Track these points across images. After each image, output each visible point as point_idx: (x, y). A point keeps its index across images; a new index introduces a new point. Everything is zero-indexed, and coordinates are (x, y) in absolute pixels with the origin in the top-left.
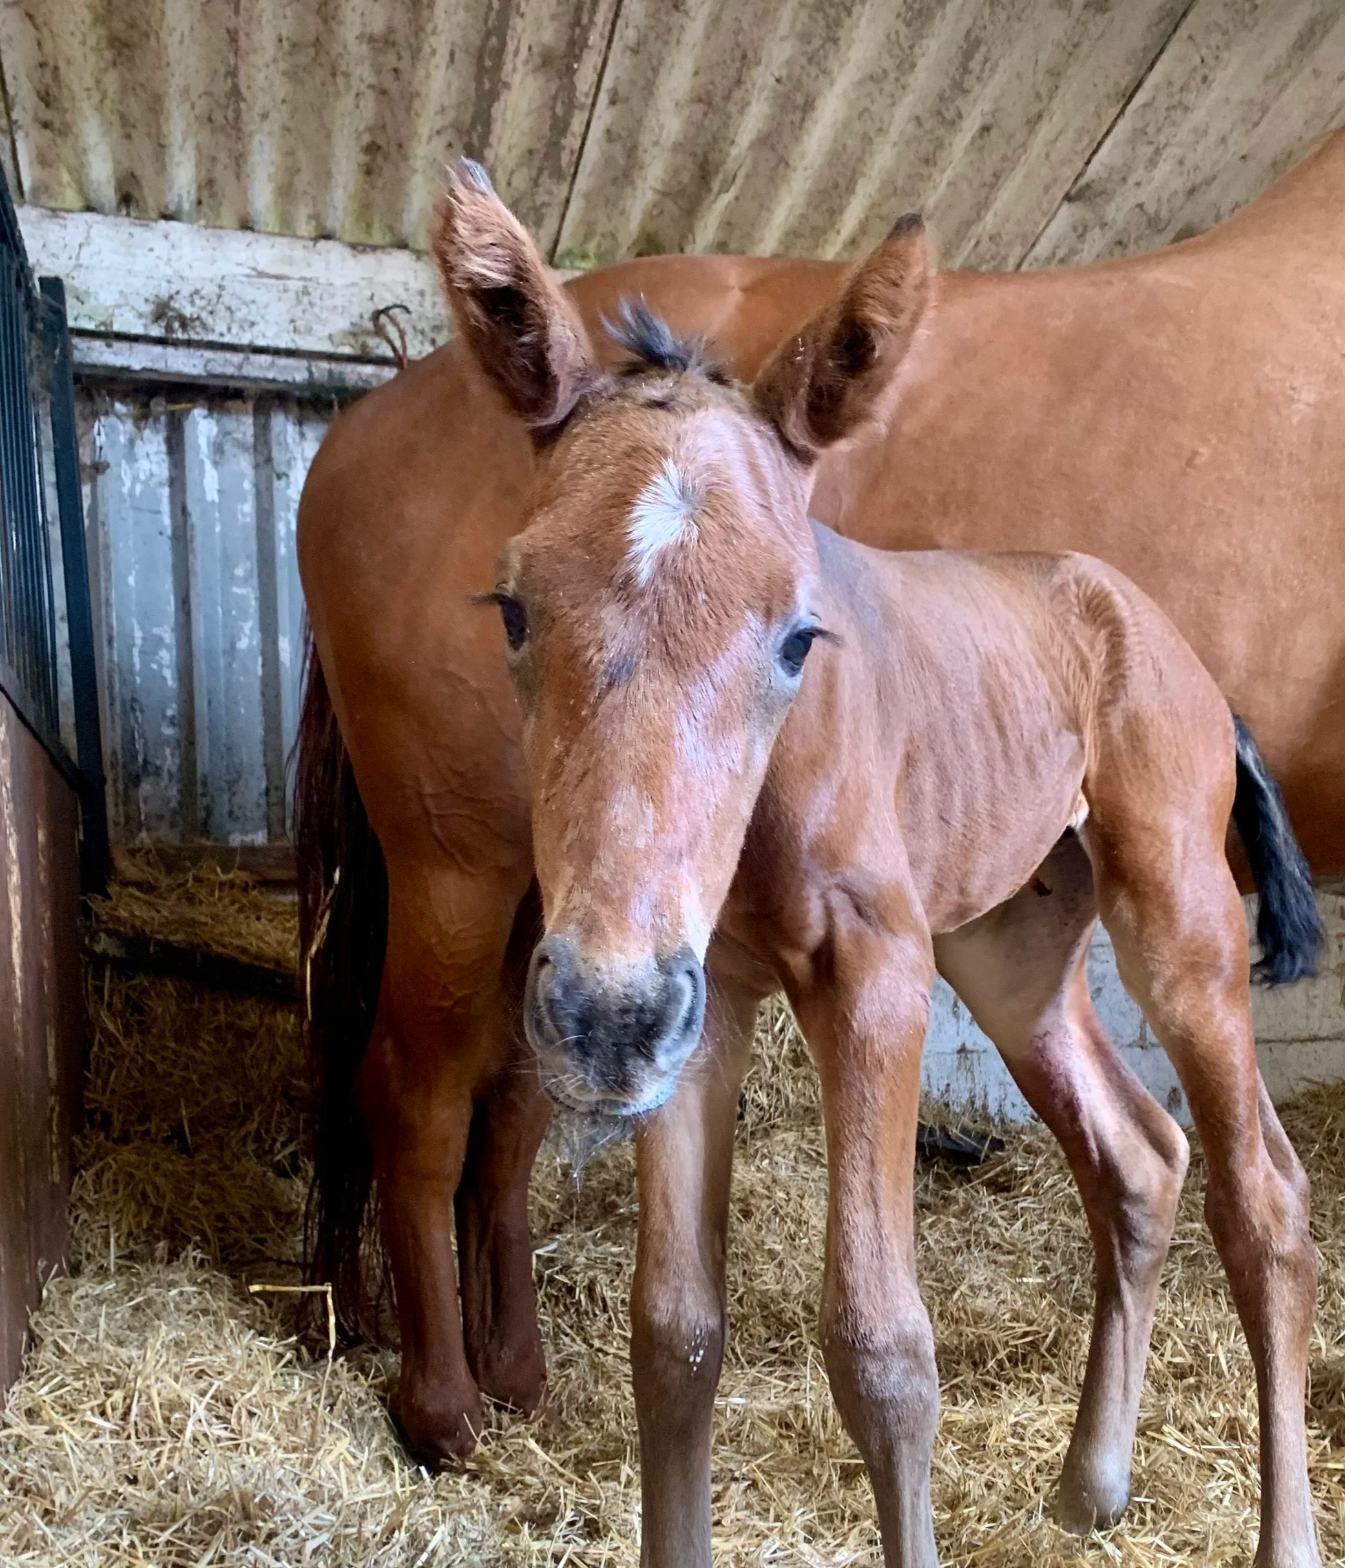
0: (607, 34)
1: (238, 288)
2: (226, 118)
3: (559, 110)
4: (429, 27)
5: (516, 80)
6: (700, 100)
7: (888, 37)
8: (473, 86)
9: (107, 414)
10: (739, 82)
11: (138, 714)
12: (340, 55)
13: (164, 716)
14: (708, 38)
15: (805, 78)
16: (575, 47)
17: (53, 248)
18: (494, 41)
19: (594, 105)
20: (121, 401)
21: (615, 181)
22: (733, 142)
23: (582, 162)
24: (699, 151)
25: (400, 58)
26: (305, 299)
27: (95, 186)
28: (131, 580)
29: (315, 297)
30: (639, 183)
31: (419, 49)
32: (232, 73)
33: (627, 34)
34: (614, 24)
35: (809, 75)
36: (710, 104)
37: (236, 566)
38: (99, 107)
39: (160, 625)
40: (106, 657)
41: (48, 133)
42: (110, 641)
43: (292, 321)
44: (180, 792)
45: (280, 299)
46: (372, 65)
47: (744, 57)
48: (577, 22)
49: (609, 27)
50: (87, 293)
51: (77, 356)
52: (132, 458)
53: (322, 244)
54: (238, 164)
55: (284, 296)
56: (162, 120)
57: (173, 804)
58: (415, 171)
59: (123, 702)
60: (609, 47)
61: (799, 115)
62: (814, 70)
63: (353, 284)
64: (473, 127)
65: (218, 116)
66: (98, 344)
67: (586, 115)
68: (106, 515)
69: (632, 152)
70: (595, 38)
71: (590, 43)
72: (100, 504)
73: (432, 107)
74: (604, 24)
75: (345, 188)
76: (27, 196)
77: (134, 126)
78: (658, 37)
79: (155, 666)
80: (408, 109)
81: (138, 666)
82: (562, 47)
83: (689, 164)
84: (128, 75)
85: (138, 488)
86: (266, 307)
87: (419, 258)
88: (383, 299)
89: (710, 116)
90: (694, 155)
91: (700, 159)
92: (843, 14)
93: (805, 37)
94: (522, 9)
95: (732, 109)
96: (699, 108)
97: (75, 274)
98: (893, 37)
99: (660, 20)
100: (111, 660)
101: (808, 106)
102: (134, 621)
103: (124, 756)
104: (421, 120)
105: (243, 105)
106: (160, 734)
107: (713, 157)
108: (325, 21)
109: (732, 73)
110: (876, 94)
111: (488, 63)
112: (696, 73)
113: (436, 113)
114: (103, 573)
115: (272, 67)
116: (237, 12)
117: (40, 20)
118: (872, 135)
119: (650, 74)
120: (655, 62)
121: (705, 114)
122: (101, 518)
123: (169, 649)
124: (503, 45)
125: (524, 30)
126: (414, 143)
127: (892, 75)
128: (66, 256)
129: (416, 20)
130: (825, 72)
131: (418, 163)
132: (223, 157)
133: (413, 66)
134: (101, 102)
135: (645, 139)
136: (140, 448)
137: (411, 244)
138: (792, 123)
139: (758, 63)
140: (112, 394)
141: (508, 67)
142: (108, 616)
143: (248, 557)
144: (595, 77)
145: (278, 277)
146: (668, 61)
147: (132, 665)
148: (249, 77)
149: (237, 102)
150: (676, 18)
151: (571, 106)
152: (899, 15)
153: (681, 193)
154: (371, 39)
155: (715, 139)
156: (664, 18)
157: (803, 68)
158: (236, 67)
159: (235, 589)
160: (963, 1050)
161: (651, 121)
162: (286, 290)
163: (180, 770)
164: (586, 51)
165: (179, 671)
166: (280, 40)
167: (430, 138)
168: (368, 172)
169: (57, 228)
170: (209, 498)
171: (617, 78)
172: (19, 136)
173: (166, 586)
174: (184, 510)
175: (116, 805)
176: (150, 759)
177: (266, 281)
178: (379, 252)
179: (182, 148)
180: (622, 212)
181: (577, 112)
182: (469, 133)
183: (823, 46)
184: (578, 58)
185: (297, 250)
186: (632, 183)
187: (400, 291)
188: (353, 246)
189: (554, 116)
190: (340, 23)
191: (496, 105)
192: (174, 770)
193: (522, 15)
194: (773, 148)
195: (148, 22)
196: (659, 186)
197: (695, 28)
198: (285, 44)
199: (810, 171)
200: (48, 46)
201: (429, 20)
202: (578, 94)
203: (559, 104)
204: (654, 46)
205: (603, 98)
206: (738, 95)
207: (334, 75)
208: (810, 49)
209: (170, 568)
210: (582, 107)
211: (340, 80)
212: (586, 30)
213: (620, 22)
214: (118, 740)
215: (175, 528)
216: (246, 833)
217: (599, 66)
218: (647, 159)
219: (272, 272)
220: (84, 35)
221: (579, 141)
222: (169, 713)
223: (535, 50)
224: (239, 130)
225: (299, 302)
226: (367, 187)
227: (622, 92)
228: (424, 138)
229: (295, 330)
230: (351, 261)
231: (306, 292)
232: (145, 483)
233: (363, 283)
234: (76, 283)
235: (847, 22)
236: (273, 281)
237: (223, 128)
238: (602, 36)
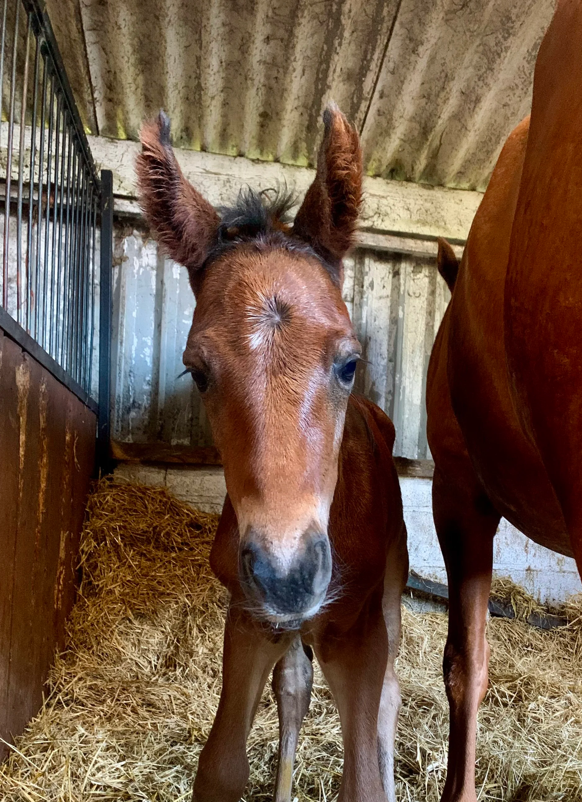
0: (379, 64)
1: (196, 178)
2: (194, 98)
3: (355, 101)
4: (292, 58)
5: (334, 84)
6: (424, 97)
7: (519, 69)
8: (313, 86)
9: (129, 235)
10: (443, 88)
11: (132, 378)
12: (249, 70)
13: (145, 380)
14: (429, 67)
15: (476, 88)
16: (363, 70)
17: (110, 156)
18: (324, 66)
19: (372, 98)
20: (137, 230)
21: (381, 134)
22: (439, 117)
23: (365, 125)
24: (423, 122)
25: (278, 72)
26: (228, 184)
27: (132, 129)
28: (134, 314)
29: (233, 183)
30: (393, 136)
31: (287, 68)
32: (198, 77)
33: (389, 65)
34: (383, 60)
35: (478, 86)
36: (428, 99)
37: (185, 310)
38: (135, 93)
39: (147, 337)
40: (119, 350)
41: (111, 103)
42: (121, 343)
43: (221, 194)
44: (149, 417)
45: (216, 184)
46: (265, 76)
47: (446, 76)
48: (365, 58)
49: (380, 61)
50: (124, 178)
51: (116, 208)
52: (139, 256)
53: (238, 159)
54: (200, 121)
55: (218, 182)
56: (164, 99)
57: (146, 422)
58: (284, 126)
59: (125, 372)
60: (380, 71)
61: (473, 105)
62: (481, 83)
63: (252, 178)
64: (313, 106)
65: (191, 98)
66: (127, 202)
67: (368, 103)
68: (125, 283)
69: (390, 121)
70: (373, 66)
71: (371, 68)
72: (122, 277)
73: (292, 97)
74: (378, 60)
75: (250, 133)
76: (100, 133)
77: (151, 101)
78: (404, 66)
79: (142, 356)
80: (282, 96)
81: (134, 355)
82: (357, 70)
83: (418, 127)
84: (149, 77)
85: (142, 270)
86: (209, 187)
87: (284, 167)
88: (265, 186)
89: (429, 104)
90: (420, 123)
91: (423, 125)
92: (496, 57)
93: (478, 68)
94: (338, 51)
95: (440, 101)
96: (424, 101)
97: (119, 169)
98: (521, 69)
99: (405, 58)
100: (121, 352)
101: (478, 100)
102: (134, 334)
103: (123, 398)
104: (288, 102)
105: (202, 93)
106: (142, 388)
107: (430, 124)
108: (243, 53)
109: (440, 84)
110: (512, 95)
111: (321, 76)
112: (423, 84)
113: (295, 99)
114: (121, 310)
115: (217, 75)
116: (201, 48)
117: (108, 50)
118: (509, 115)
119: (400, 84)
120: (402, 78)
121: (426, 104)
122: (122, 284)
123: (149, 348)
124: (328, 67)
125: (338, 60)
126: (284, 113)
127: (520, 87)
128: (116, 160)
129: (286, 54)
130: (487, 85)
131: (285, 122)
132: (193, 117)
133: (284, 76)
134: (136, 89)
135: (396, 115)
136: (144, 251)
137: (281, 161)
138: (469, 108)
139: (453, 79)
140: (132, 225)
141: (330, 78)
142: (122, 331)
143: (191, 306)
144: (373, 85)
145: (215, 174)
146: (409, 78)
147: (132, 354)
148: (206, 79)
149: (200, 91)
150: (413, 58)
151: (361, 98)
152: (524, 58)
153: (413, 141)
154: (265, 63)
155: (431, 115)
156: (408, 57)
157: (475, 82)
158: (200, 74)
159: (184, 321)
160: (529, 569)
161: (399, 106)
162: (219, 180)
163: (150, 406)
164: (368, 72)
165: (154, 359)
166: (221, 62)
167: (292, 110)
168: (262, 126)
169: (113, 147)
170: (175, 277)
171: (384, 86)
172: (97, 105)
173: (152, 317)
174: (162, 282)
175: (118, 421)
176: (136, 400)
177: (210, 175)
178: (265, 164)
179: (173, 112)
180: (384, 149)
181: (363, 101)
182: (311, 109)
183: (485, 72)
184: (365, 76)
185: (227, 162)
186: (389, 135)
187: (274, 182)
188: (253, 160)
189: (353, 103)
190: (249, 55)
191: (324, 96)
192: (147, 406)
193: (338, 53)
194: (459, 120)
195: (158, 52)
196: (403, 137)
197: (422, 63)
198: (224, 64)
199: (478, 132)
200: (112, 62)
201: (292, 55)
202: (364, 92)
203: (355, 96)
204: (402, 71)
205: (376, 95)
206: (442, 95)
207: (246, 79)
208: (480, 73)
209: (153, 309)
210: (366, 99)
211: (249, 82)
212: (369, 62)
213: (386, 59)
214: (122, 390)
215: (157, 290)
216: (180, 439)
217: (375, 80)
218: (397, 124)
219: (212, 171)
220: (129, 58)
221: (364, 115)
222: (148, 378)
223: (344, 70)
224: (201, 104)
225: (225, 186)
226: (262, 133)
227: (386, 92)
228: (289, 111)
229: (222, 198)
230: (251, 167)
231: (228, 181)
232: (145, 268)
233: (256, 178)
234: (119, 173)
235: (498, 61)
236: (213, 175)
237: (194, 103)
238: (376, 65)
